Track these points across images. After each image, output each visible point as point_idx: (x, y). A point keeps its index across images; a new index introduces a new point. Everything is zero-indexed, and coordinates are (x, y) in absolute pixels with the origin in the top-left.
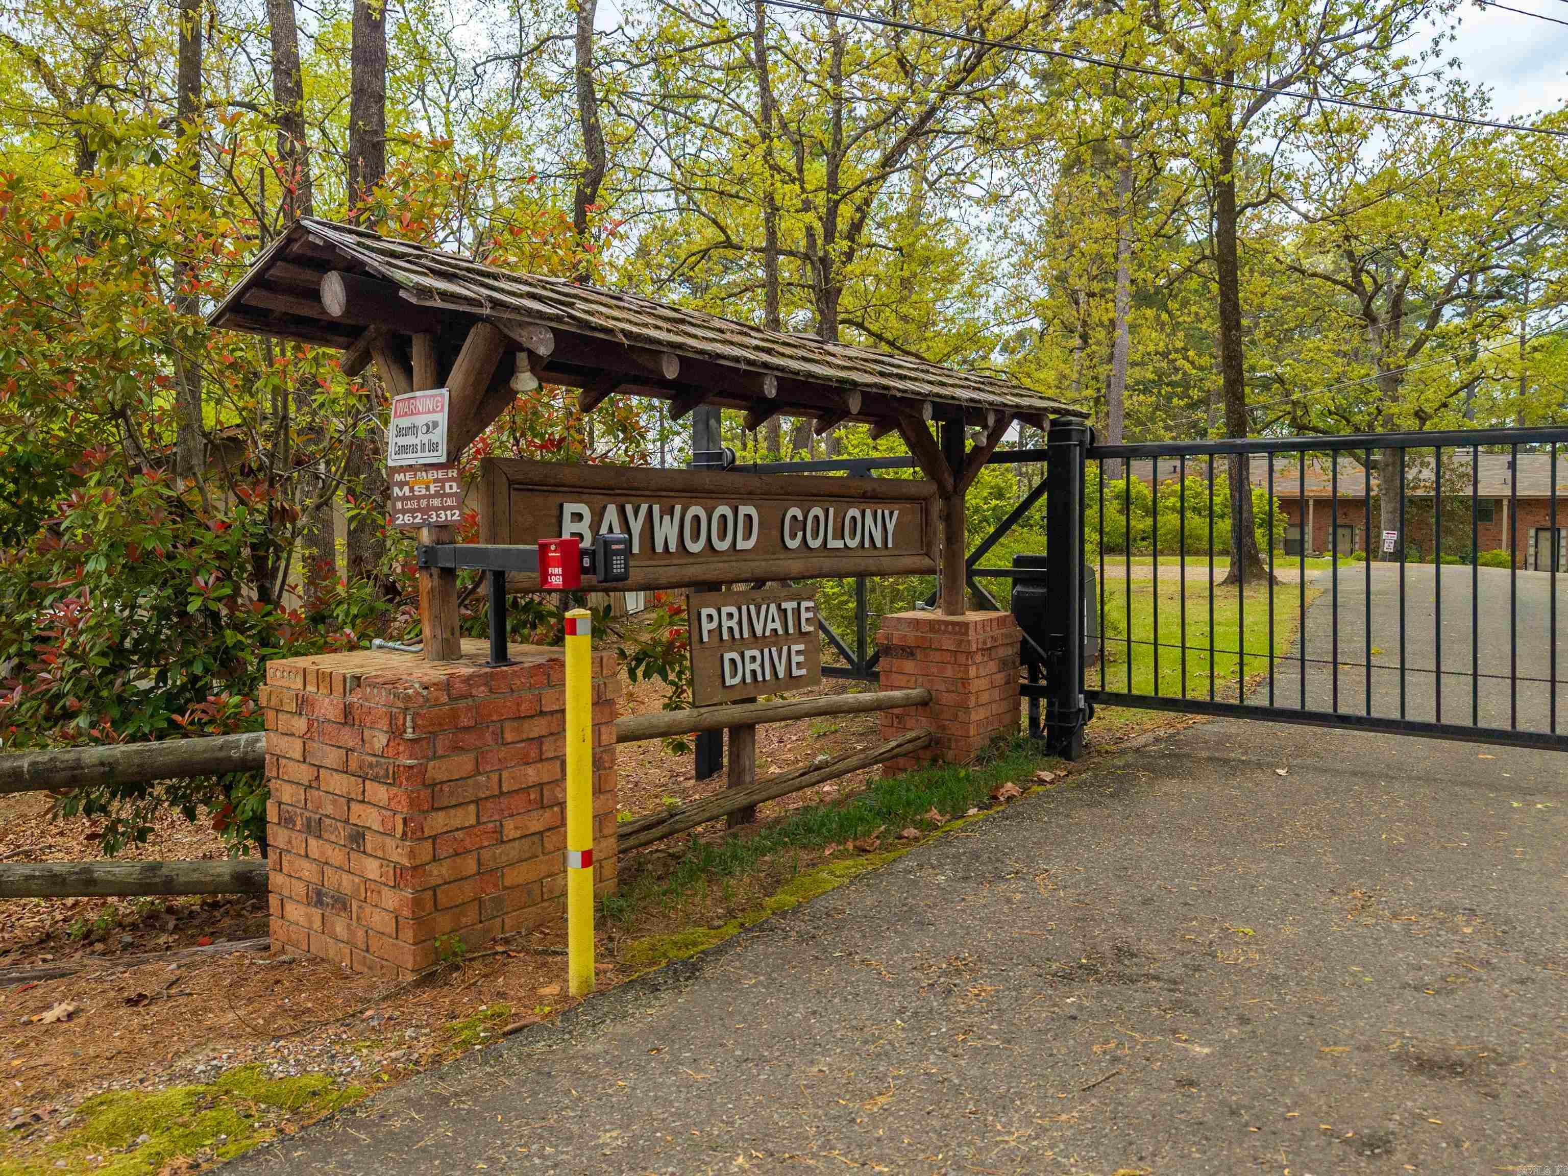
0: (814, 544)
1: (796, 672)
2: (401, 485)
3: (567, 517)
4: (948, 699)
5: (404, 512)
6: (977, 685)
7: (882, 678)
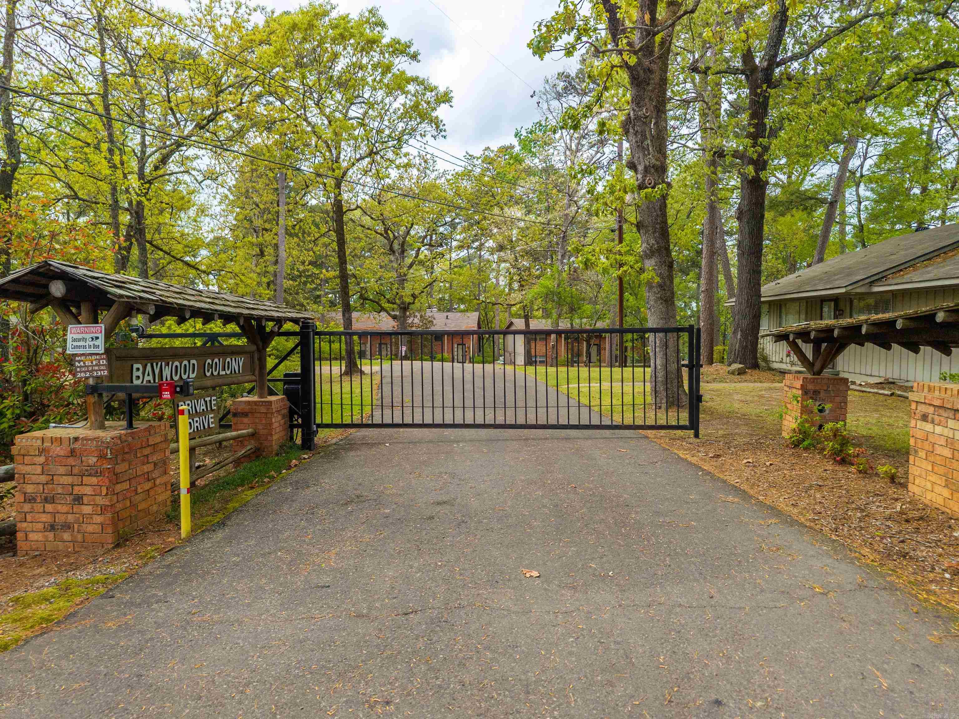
0: (215, 373)
1: (211, 426)
2: (79, 361)
3: (134, 370)
4: (262, 432)
5: (81, 372)
6: (276, 425)
7: (233, 427)
